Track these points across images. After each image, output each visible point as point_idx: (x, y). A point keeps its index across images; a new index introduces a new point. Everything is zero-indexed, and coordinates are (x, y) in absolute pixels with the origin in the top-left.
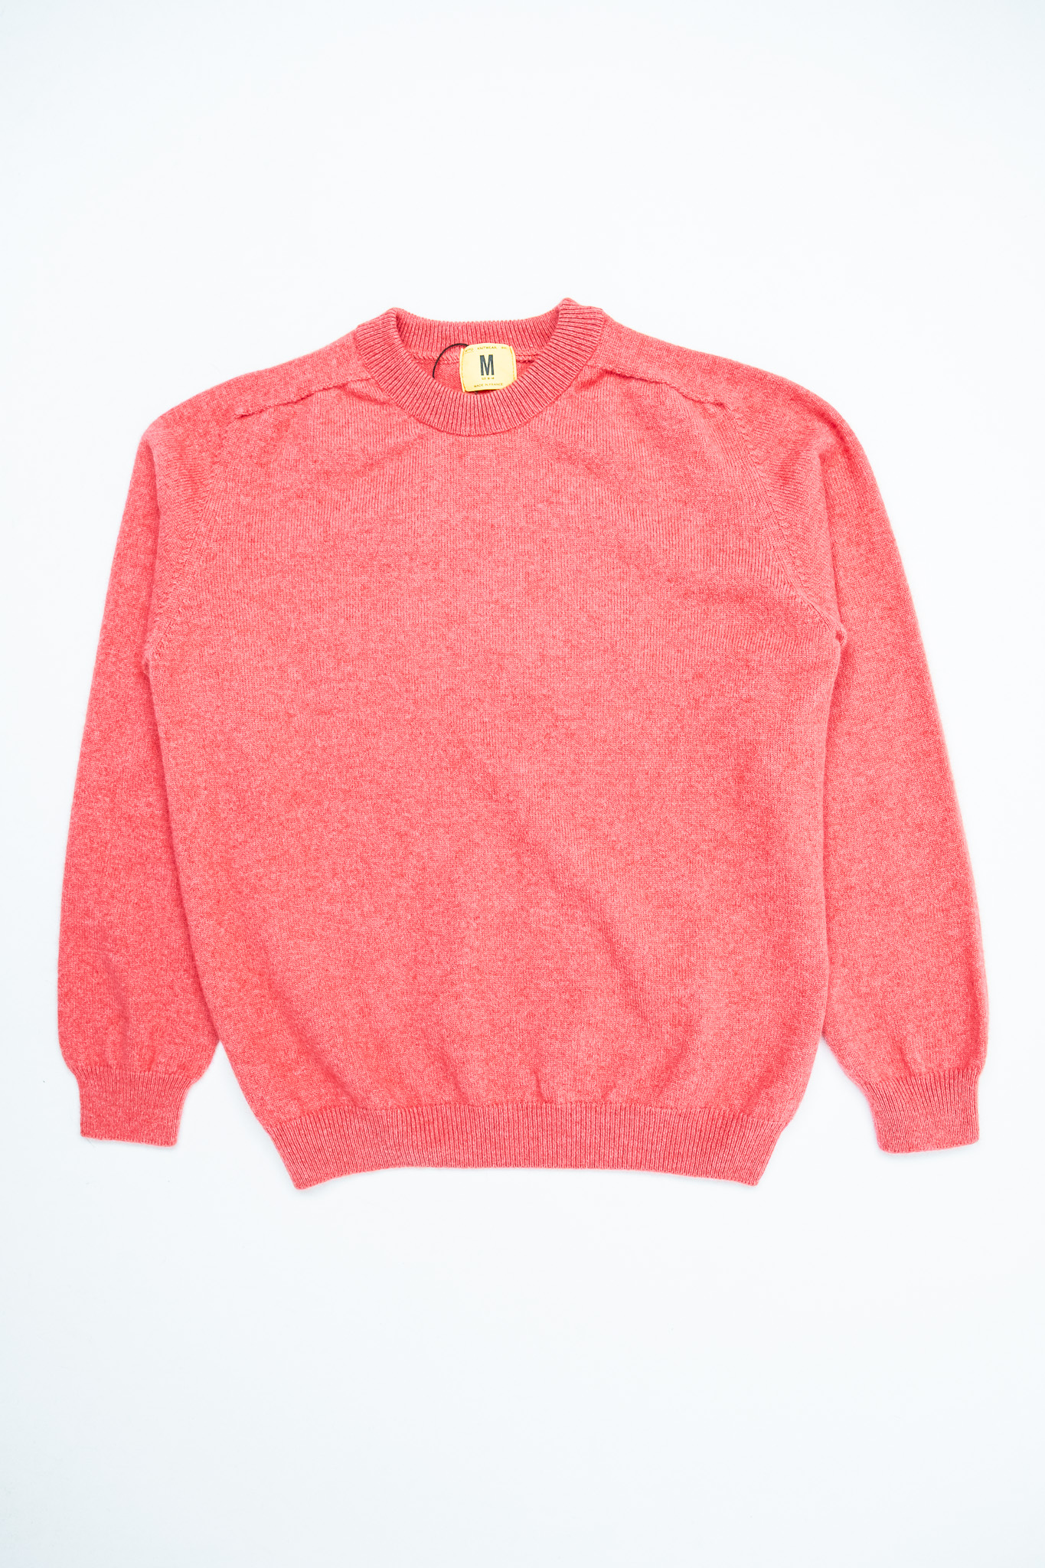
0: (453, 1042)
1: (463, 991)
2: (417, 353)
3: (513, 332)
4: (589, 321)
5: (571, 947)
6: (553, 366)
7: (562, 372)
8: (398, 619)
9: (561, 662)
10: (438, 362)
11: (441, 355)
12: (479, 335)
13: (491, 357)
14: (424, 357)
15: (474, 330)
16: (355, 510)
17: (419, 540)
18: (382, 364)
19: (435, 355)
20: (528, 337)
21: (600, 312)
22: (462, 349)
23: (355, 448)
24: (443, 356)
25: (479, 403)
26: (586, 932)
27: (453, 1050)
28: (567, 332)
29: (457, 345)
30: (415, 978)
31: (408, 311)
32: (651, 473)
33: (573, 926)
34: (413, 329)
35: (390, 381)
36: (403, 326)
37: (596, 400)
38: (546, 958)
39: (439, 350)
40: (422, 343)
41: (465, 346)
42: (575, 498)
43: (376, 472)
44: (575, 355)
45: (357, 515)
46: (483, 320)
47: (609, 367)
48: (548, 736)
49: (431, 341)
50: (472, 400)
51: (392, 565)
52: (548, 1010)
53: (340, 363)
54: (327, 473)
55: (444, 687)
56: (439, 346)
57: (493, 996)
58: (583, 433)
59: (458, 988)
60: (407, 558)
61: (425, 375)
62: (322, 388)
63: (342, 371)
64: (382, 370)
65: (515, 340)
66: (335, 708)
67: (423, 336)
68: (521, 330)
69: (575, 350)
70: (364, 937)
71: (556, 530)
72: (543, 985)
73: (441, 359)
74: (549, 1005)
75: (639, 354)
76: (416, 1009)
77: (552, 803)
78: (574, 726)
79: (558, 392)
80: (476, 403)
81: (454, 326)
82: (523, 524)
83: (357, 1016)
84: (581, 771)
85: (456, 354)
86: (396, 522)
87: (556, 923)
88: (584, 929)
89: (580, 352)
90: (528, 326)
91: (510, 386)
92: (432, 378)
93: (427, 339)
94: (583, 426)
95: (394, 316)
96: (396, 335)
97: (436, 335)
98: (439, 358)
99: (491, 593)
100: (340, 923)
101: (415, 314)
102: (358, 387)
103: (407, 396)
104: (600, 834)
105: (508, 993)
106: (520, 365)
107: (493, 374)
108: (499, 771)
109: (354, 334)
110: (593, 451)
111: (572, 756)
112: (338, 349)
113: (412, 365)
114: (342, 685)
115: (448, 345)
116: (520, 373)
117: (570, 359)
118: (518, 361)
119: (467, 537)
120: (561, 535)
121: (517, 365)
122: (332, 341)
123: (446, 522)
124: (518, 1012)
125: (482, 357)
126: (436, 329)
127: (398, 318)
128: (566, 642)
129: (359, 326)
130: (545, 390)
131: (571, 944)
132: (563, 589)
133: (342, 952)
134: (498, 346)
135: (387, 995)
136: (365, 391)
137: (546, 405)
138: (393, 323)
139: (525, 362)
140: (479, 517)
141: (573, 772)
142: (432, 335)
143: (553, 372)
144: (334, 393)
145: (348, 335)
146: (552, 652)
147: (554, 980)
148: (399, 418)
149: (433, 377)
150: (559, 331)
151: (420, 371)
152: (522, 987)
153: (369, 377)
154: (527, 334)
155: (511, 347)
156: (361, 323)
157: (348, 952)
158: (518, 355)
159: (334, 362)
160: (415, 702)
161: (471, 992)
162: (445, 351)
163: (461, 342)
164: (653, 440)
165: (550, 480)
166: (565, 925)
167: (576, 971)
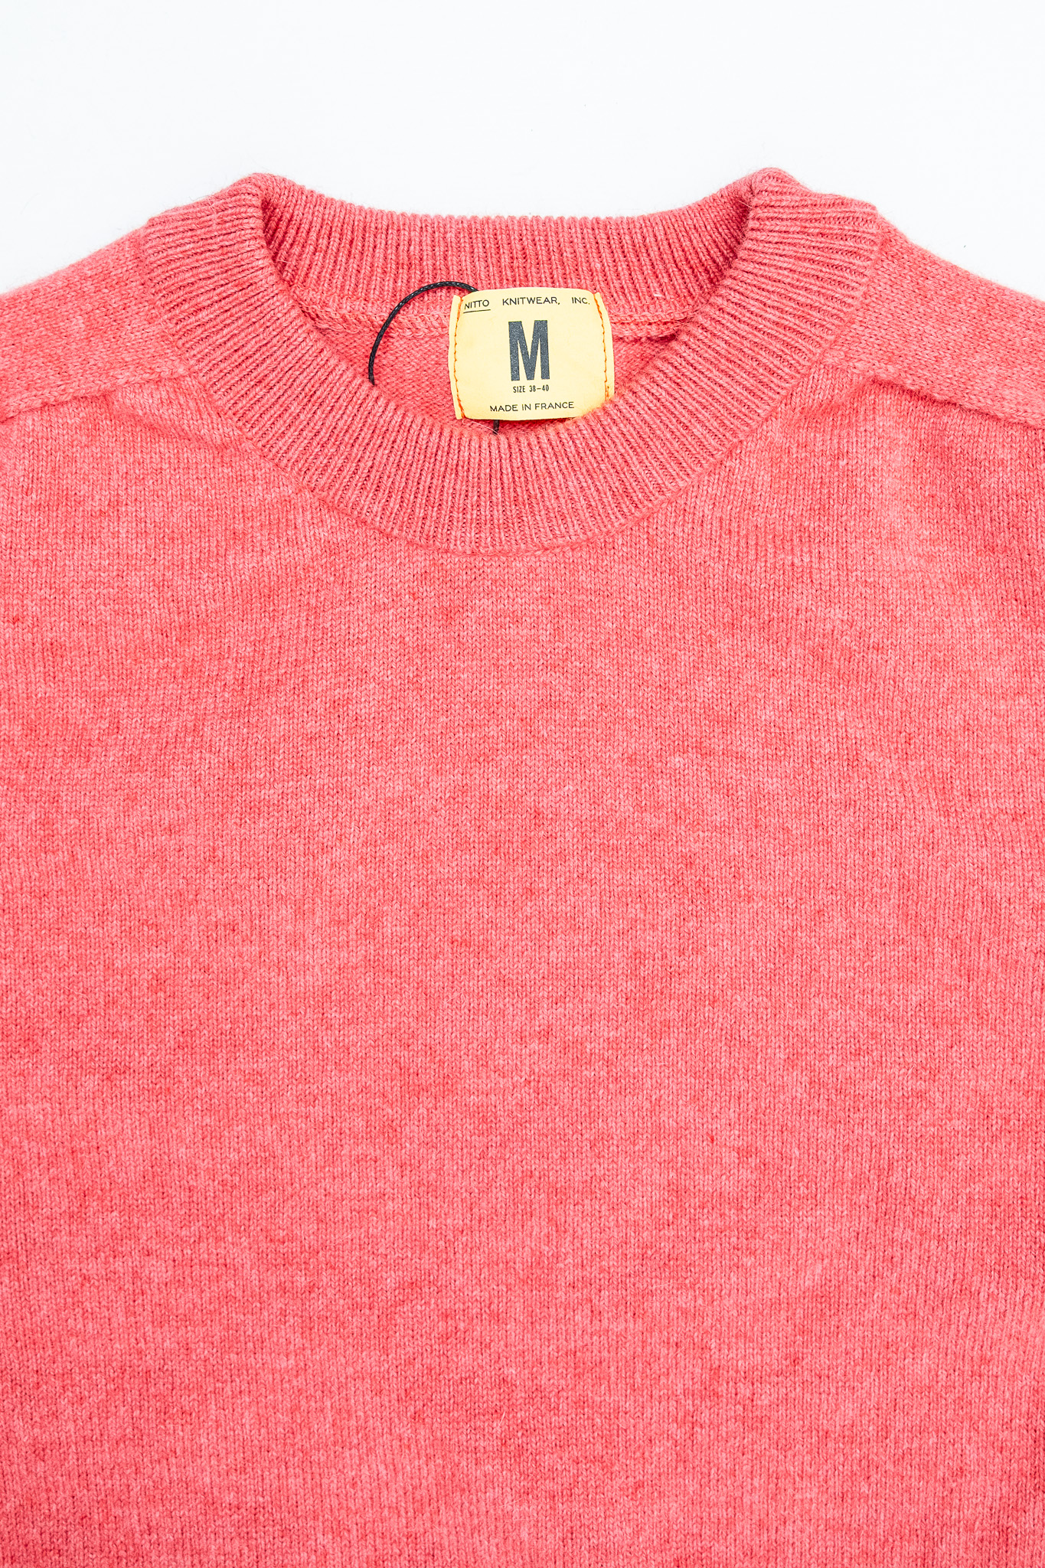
2: (325, 305)
3: (606, 254)
4: (838, 244)
6: (724, 364)
7: (750, 382)
8: (256, 1078)
10: (384, 332)
11: (393, 315)
12: (505, 260)
13: (541, 328)
14: (343, 317)
15: (490, 245)
16: (134, 763)
17: (325, 860)
18: (219, 339)
19: (379, 314)
20: (648, 269)
21: (870, 215)
22: (456, 299)
23: (134, 580)
24: (400, 317)
25: (506, 464)
28: (772, 273)
29: (441, 286)
31: (299, 182)
32: (999, 674)
34: (313, 235)
35: (242, 387)
36: (283, 225)
37: (842, 463)
39: (388, 296)
40: (338, 275)
41: (465, 289)
42: (778, 742)
43: (197, 647)
44: (790, 336)
45: (138, 779)
46: (518, 215)
47: (888, 372)
49: (366, 270)
50: (485, 453)
51: (244, 927)
53: (93, 330)
54: (54, 649)
56: (389, 285)
58: (806, 559)
60: (286, 912)
61: (347, 376)
62: (38, 403)
63: (100, 354)
64: (218, 355)
65: (611, 275)
66: (71, 1333)
67: (342, 258)
68: (628, 248)
69: (790, 321)
71: (722, 829)
73: (393, 324)
75: (979, 335)
79: (735, 434)
80: (496, 465)
81: (433, 228)
82: (626, 807)
85: (437, 312)
86: (254, 809)
89: (805, 327)
90: (650, 239)
91: (594, 414)
92: (367, 385)
93: (353, 264)
94: (806, 536)
95: (257, 202)
96: (261, 258)
97: (379, 253)
98: (387, 323)
99: (532, 1009)
101: (319, 190)
102: (147, 401)
103: (291, 434)
106: (623, 348)
107: (546, 375)
109: (136, 242)
110: (837, 614)
112: (89, 287)
113: (307, 343)
114: (93, 1268)
115: (415, 286)
116: (625, 379)
117: (776, 346)
118: (618, 339)
119: (463, 845)
120: (736, 847)
121: (616, 351)
122: (74, 260)
123: (402, 801)
125: (516, 329)
126: (381, 241)
127: (266, 205)
128: (744, 1153)
129: (152, 223)
130: (698, 430)
132: (740, 1001)
134: (564, 294)
136: (166, 413)
137: (698, 469)
138: (252, 223)
139: (637, 340)
140: (498, 786)
142: (369, 252)
143: (724, 380)
144: (73, 416)
145: (119, 244)
146: (705, 1182)
148: (267, 490)
149: (372, 381)
150: (750, 267)
151: (332, 362)
153: (181, 371)
154: (644, 258)
155: (598, 295)
156: (157, 211)
158: (618, 323)
159: (79, 323)
162: (406, 302)
163: (454, 277)
164: (1003, 577)
165: (707, 687)
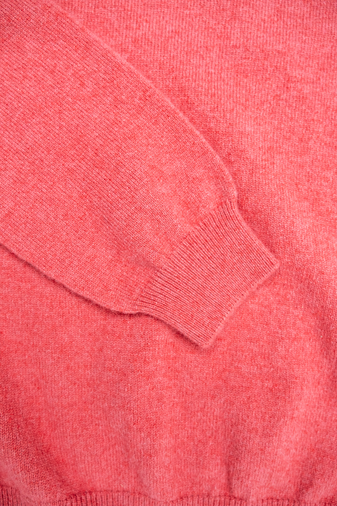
0: (140, 430)
1: (156, 370)
5: (280, 331)
9: (299, 21)
26: (298, 316)
27: (139, 439)
30: (101, 350)
33: (283, 308)
38: (251, 340)
48: (277, 97)
52: (249, 398)
55: (169, 28)
57: (188, 376)
59: (151, 367)
70: (47, 298)
72: (244, 369)
74: (249, 394)
76: (98, 385)
77: (277, 169)
78: (307, 89)
83: (31, 387)
84: (309, 139)
87: (266, 303)
88: (296, 313)
100: (22, 282)
104: (323, 209)
105: (205, 375)
108: (223, 127)
111: (301, 122)
124: (213, 397)
131: (280, 328)
133: (20, 314)
135: (68, 368)
141: (301, 140)
147: (257, 365)
152: (221, 368)
157: (27, 314)
160: (135, 41)
161: (163, 371)
166: (274, 306)
167: (284, 358)
